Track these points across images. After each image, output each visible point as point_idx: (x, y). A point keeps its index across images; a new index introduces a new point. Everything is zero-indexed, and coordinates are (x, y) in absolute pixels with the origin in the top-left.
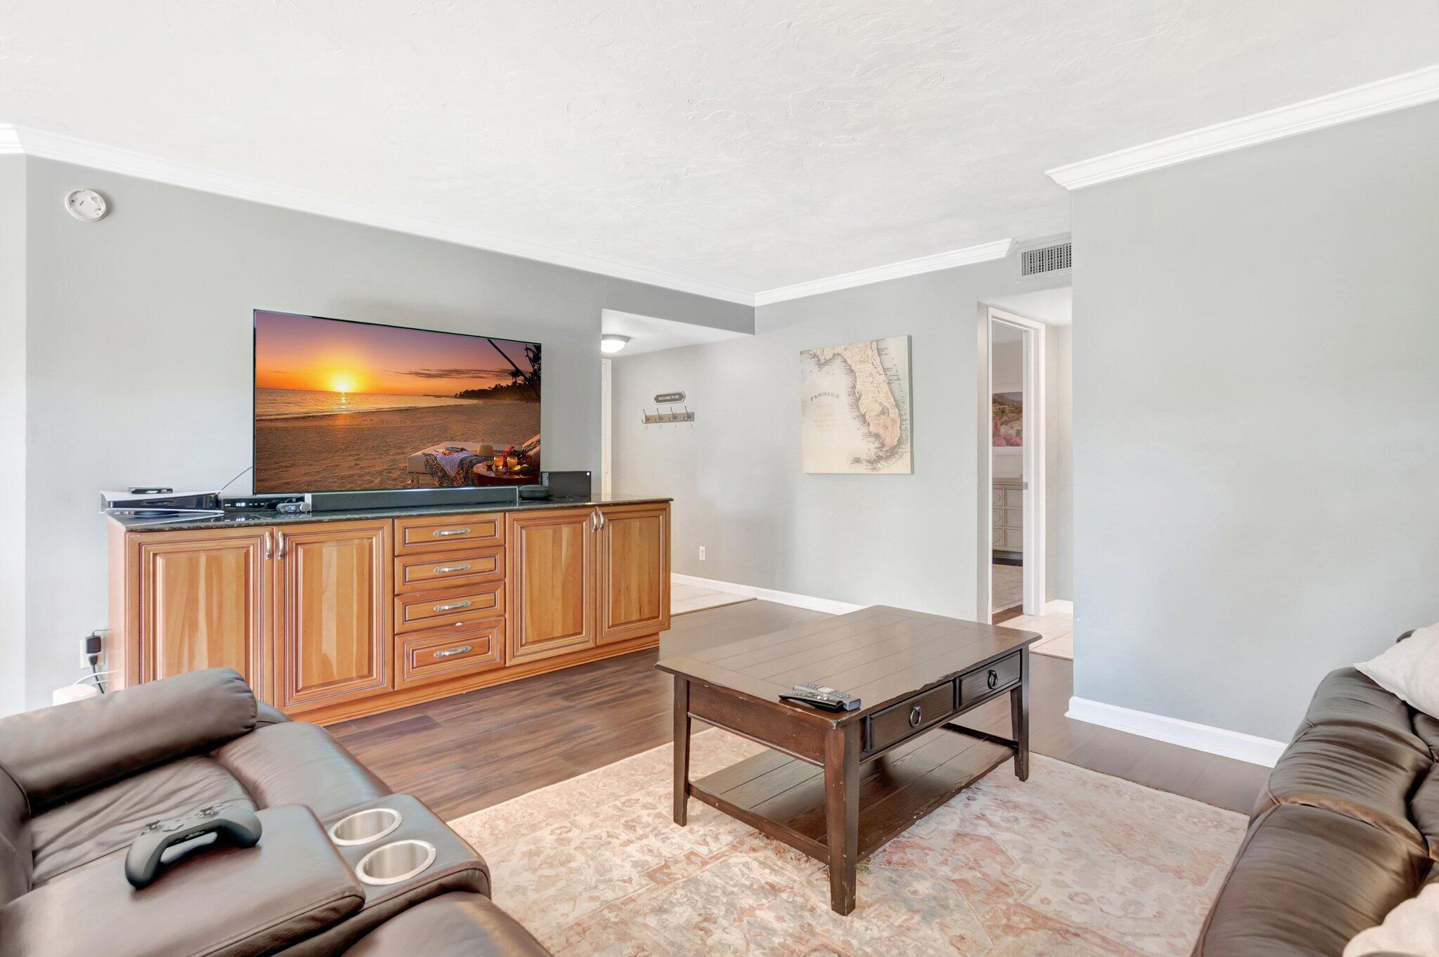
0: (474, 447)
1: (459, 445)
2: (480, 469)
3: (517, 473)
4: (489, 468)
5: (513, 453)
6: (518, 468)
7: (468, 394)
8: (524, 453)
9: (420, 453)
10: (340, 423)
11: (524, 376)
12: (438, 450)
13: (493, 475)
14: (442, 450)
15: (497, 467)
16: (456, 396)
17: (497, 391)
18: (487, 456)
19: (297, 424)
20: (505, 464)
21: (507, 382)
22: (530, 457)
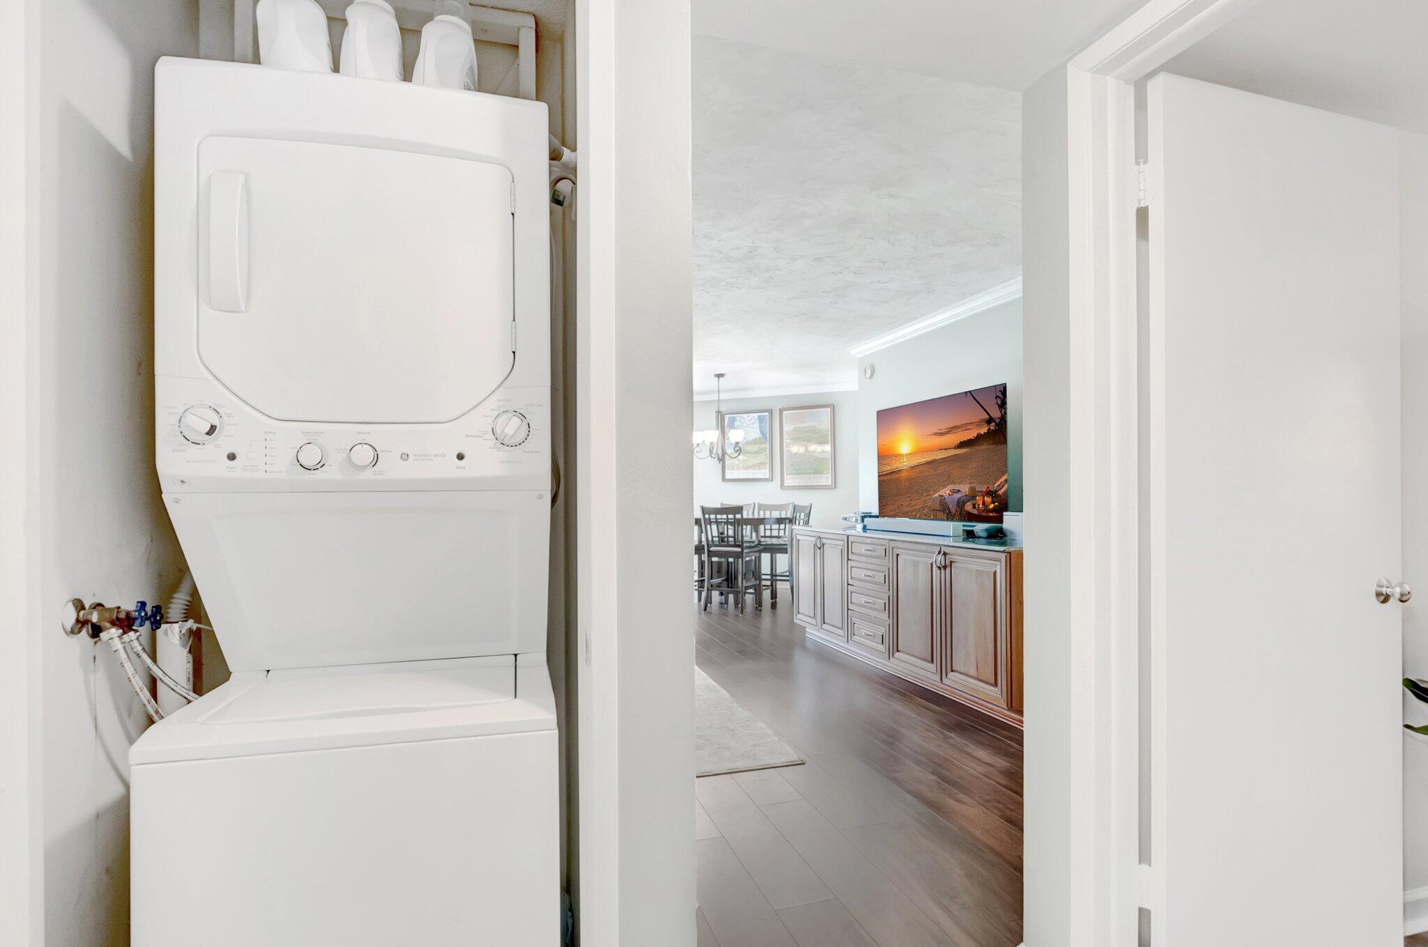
0: (965, 489)
1: (957, 487)
2: (969, 507)
3: (991, 511)
4: (974, 506)
5: (989, 493)
6: (992, 506)
7: (962, 445)
8: (996, 491)
9: (937, 495)
10: (904, 474)
11: (995, 422)
12: (945, 492)
13: (976, 512)
14: (947, 492)
15: (979, 505)
16: (955, 448)
17: (979, 437)
18: (972, 496)
19: (890, 477)
20: (984, 504)
21: (984, 430)
22: (999, 496)
